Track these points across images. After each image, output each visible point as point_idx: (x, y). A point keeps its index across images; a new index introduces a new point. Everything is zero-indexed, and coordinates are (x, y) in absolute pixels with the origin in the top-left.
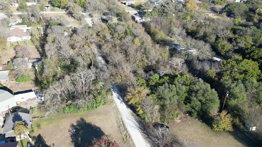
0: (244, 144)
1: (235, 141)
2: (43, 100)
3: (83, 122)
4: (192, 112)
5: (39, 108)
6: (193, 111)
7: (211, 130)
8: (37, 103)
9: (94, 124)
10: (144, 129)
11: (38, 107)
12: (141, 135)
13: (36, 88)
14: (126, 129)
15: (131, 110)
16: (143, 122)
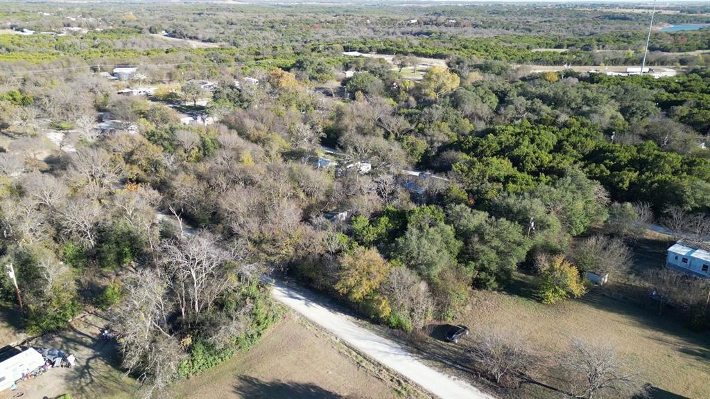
0: (620, 313)
1: (602, 312)
2: (73, 364)
3: (255, 384)
4: (482, 279)
5: (75, 392)
6: (483, 275)
7: (541, 306)
8: (62, 381)
9: (289, 379)
10: (418, 349)
11: (72, 390)
12: (424, 366)
13: (23, 336)
14: (380, 365)
15: (346, 316)
16: (398, 333)
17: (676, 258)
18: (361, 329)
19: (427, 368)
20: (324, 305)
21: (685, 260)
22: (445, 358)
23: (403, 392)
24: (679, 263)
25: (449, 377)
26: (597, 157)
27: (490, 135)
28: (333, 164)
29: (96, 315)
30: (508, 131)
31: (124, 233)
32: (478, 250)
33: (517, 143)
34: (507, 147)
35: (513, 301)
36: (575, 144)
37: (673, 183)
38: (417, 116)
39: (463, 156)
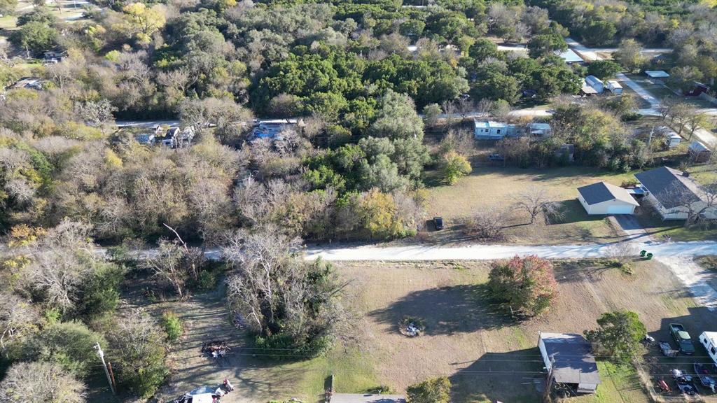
3: (383, 313)
7: (451, 187)
10: (432, 242)
14: (428, 261)
15: (365, 247)
16: (409, 240)
17: (482, 131)
18: (385, 249)
19: (451, 249)
20: (342, 248)
21: (487, 131)
22: (450, 239)
23: (460, 267)
24: (484, 133)
25: (467, 247)
26: (371, 74)
27: (282, 73)
28: (152, 137)
29: (175, 351)
30: (293, 67)
31: (109, 274)
32: (406, 165)
33: (314, 76)
34: (308, 81)
35: (435, 191)
36: (351, 67)
37: (442, 83)
38: (187, 67)
39: (296, 98)
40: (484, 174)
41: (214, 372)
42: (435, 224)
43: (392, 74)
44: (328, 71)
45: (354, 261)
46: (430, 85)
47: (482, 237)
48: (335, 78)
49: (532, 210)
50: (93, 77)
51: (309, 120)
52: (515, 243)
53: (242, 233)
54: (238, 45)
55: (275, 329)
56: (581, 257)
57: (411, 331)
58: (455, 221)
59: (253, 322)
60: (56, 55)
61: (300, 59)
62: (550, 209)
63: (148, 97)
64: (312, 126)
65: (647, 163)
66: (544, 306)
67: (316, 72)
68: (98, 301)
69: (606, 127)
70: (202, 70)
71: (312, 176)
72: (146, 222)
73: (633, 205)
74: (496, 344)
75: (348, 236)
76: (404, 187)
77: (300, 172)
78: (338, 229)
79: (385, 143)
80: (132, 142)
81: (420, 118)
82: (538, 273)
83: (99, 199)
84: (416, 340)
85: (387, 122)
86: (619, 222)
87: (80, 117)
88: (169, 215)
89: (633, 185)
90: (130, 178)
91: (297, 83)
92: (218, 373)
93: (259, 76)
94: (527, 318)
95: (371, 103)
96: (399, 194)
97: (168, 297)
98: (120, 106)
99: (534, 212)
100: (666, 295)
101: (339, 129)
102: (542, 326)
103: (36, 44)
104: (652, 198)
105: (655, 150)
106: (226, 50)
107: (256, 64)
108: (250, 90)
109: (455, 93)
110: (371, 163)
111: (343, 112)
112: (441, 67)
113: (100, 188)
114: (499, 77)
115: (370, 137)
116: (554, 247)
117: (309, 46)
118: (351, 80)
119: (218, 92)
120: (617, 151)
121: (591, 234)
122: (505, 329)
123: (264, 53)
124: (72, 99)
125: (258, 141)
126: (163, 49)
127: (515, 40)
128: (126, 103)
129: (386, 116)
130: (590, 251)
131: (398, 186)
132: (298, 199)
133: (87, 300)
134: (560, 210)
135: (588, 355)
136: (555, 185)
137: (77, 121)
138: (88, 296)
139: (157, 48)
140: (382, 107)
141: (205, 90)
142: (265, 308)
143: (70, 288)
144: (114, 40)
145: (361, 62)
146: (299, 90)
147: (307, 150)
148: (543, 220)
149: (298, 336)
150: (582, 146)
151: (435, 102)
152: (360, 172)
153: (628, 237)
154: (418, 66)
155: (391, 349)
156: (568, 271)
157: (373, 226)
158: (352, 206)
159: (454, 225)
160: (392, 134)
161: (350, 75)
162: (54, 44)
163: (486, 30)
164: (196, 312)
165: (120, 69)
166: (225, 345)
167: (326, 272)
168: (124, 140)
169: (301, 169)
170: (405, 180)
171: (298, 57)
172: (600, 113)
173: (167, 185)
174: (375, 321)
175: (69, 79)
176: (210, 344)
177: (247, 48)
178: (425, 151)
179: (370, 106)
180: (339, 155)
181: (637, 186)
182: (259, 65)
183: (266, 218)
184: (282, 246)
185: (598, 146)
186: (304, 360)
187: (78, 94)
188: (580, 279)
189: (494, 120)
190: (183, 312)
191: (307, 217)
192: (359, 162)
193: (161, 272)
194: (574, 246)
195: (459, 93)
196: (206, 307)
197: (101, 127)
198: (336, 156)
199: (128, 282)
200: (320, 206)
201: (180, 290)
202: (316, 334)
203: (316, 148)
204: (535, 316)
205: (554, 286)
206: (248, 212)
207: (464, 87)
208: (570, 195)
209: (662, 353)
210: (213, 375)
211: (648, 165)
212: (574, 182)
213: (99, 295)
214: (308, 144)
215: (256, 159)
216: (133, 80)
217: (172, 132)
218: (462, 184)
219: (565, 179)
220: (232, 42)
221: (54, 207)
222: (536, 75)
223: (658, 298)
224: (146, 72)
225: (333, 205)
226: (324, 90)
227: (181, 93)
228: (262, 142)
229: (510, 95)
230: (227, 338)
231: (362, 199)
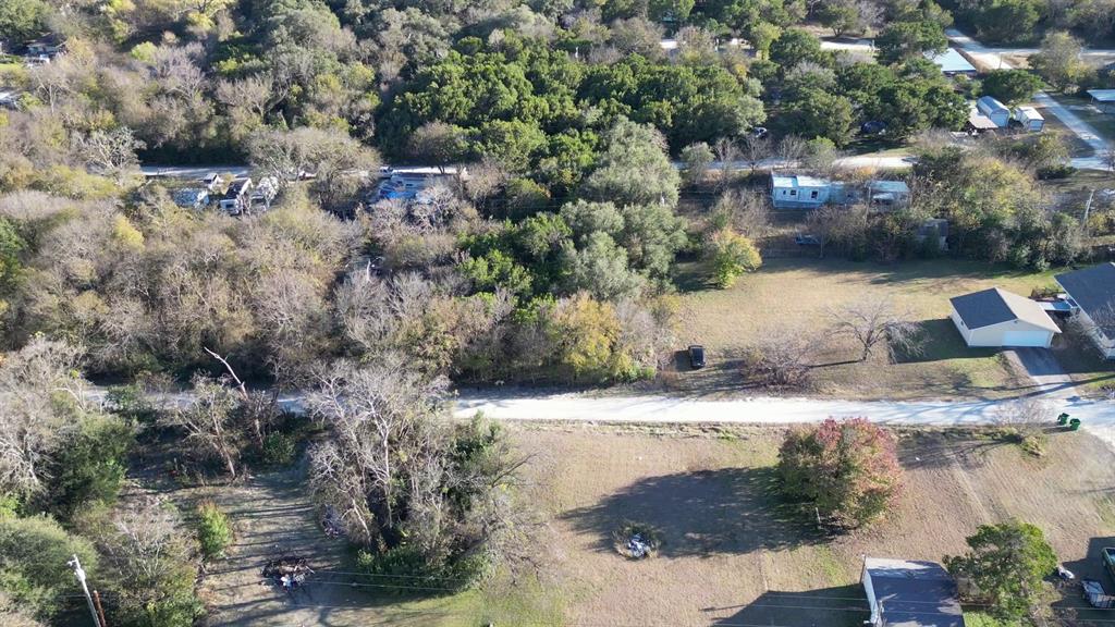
3: (587, 514)
7: (724, 292)
10: (684, 390)
12: (712, 403)
14: (673, 424)
15: (564, 396)
16: (642, 385)
17: (784, 192)
18: (600, 400)
19: (716, 403)
20: (522, 397)
21: (793, 193)
22: (716, 386)
23: (730, 435)
24: (788, 198)
25: (744, 400)
26: (592, 89)
27: (434, 85)
28: (203, 195)
29: (216, 572)
30: (456, 75)
31: (107, 435)
32: (644, 251)
33: (491, 91)
34: (480, 99)
35: (695, 300)
36: (558, 76)
37: (718, 105)
38: (270, 72)
39: (456, 129)
40: (784, 271)
41: (284, 612)
42: (690, 358)
43: (629, 90)
44: (516, 83)
45: (541, 422)
46: (696, 110)
47: (773, 384)
48: (528, 95)
49: (864, 336)
50: (106, 89)
51: (476, 168)
52: (831, 396)
53: (342, 367)
54: (361, 35)
55: (393, 539)
56: (950, 422)
57: (635, 549)
58: (727, 353)
59: (354, 526)
60: (49, 49)
61: (470, 62)
62: (899, 336)
63: (200, 124)
64: (481, 180)
65: (1081, 256)
66: (877, 509)
67: (495, 84)
68: (88, 481)
69: (1007, 190)
70: (297, 78)
71: (474, 267)
72: (181, 344)
73: (1050, 331)
74: (785, 576)
75: (533, 376)
76: (637, 291)
77: (453, 261)
78: (516, 364)
79: (607, 212)
80: (166, 205)
81: (674, 170)
82: (866, 450)
83: (100, 302)
84: (643, 565)
85: (613, 175)
86: (1023, 361)
87: (78, 158)
88: (222, 332)
89: (1054, 294)
90: (154, 266)
91: (459, 104)
92: (289, 615)
93: (395, 89)
94: (844, 531)
95: (588, 141)
96: (626, 304)
97: (210, 476)
98: (149, 140)
99: (868, 341)
100: (1102, 495)
101: (528, 186)
102: (872, 546)
103: (14, 29)
104: (1085, 318)
105: (1095, 233)
106: (340, 44)
107: (391, 69)
108: (378, 114)
109: (740, 125)
110: (579, 247)
111: (537, 155)
112: (718, 79)
113: (102, 284)
114: (820, 98)
115: (581, 202)
116: (903, 403)
117: (485, 38)
118: (555, 99)
119: (321, 117)
120: (1026, 234)
121: (970, 382)
122: (805, 550)
123: (407, 50)
124: (68, 127)
125: (384, 204)
126: (232, 41)
127: (855, 31)
128: (162, 135)
129: (614, 163)
130: (966, 413)
131: (625, 289)
132: (445, 309)
133: (67, 479)
134: (916, 338)
135: (950, 601)
136: (912, 291)
137: (72, 165)
138: (71, 472)
139: (222, 39)
140: (606, 148)
141: (300, 114)
142: (375, 501)
143: (37, 457)
144: (150, 24)
145: (575, 68)
146: (462, 115)
147: (469, 222)
148: (886, 355)
149: (433, 552)
150: (961, 223)
151: (702, 140)
152: (559, 264)
153: (1037, 389)
154: (676, 75)
155: (598, 579)
156: (924, 448)
157: (578, 359)
158: (542, 324)
159: (724, 360)
160: (619, 196)
161: (554, 91)
162: (45, 29)
163: (803, 14)
164: (259, 505)
165: (154, 76)
166: (304, 565)
167: (490, 439)
168: (151, 199)
169: (456, 257)
170: (640, 280)
171: (465, 57)
172: (997, 164)
173: (219, 280)
174: (572, 530)
175: (65, 92)
176: (278, 563)
177: (377, 41)
178: (677, 227)
179: (585, 146)
180: (525, 232)
181: (1060, 296)
182: (396, 71)
183: (385, 341)
184: (414, 391)
185: (991, 223)
186: (442, 596)
187: (77, 118)
188: (947, 463)
189: (808, 174)
190: (235, 504)
191: (460, 341)
192: (558, 245)
193: (197, 433)
194: (939, 403)
195: (747, 124)
196: (276, 497)
197: (116, 175)
198: (519, 234)
199: (143, 449)
200: (485, 323)
201: (231, 465)
202: (464, 551)
203: (486, 218)
204: (859, 526)
205: (897, 475)
206: (357, 329)
207: (755, 114)
208: (937, 310)
209: (1087, 600)
210: (280, 617)
211: (1080, 258)
212: (946, 288)
213: (90, 470)
214: (471, 211)
215: (379, 235)
216: (175, 95)
217: (238, 186)
218: (742, 287)
219: (930, 282)
220: (353, 30)
221: (21, 313)
222: (887, 95)
223: (1087, 500)
224: (198, 81)
225: (511, 321)
226: (507, 116)
227: (257, 119)
228: (391, 207)
229: (837, 130)
230: (309, 553)
231: (558, 310)
